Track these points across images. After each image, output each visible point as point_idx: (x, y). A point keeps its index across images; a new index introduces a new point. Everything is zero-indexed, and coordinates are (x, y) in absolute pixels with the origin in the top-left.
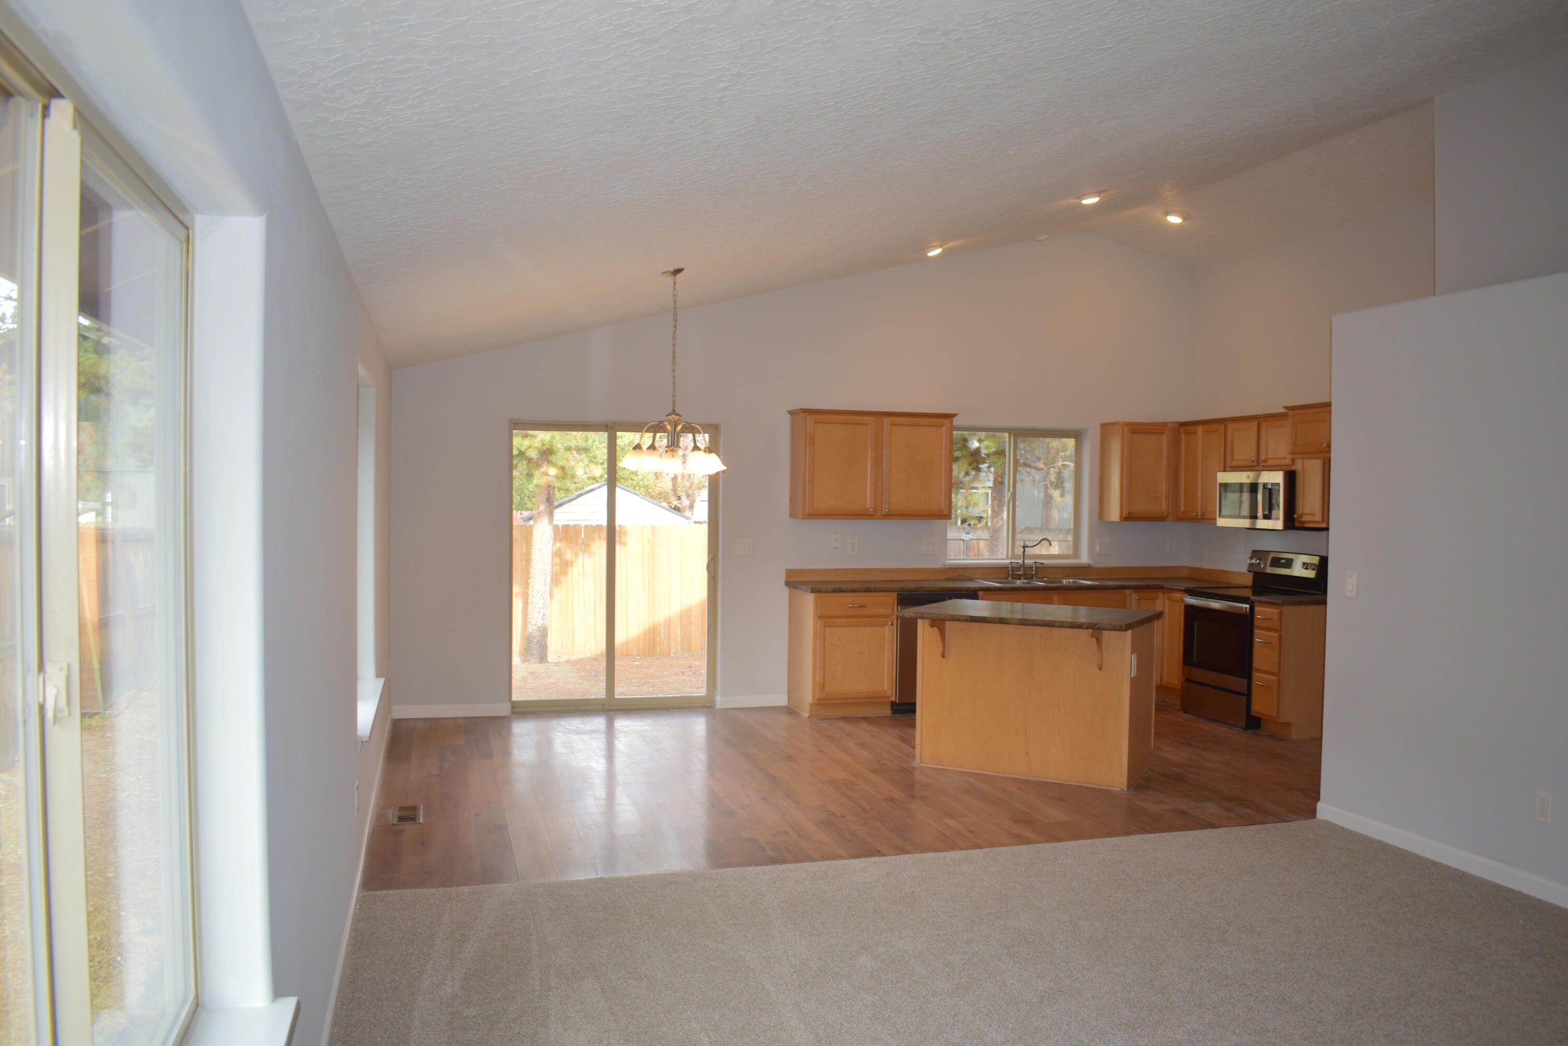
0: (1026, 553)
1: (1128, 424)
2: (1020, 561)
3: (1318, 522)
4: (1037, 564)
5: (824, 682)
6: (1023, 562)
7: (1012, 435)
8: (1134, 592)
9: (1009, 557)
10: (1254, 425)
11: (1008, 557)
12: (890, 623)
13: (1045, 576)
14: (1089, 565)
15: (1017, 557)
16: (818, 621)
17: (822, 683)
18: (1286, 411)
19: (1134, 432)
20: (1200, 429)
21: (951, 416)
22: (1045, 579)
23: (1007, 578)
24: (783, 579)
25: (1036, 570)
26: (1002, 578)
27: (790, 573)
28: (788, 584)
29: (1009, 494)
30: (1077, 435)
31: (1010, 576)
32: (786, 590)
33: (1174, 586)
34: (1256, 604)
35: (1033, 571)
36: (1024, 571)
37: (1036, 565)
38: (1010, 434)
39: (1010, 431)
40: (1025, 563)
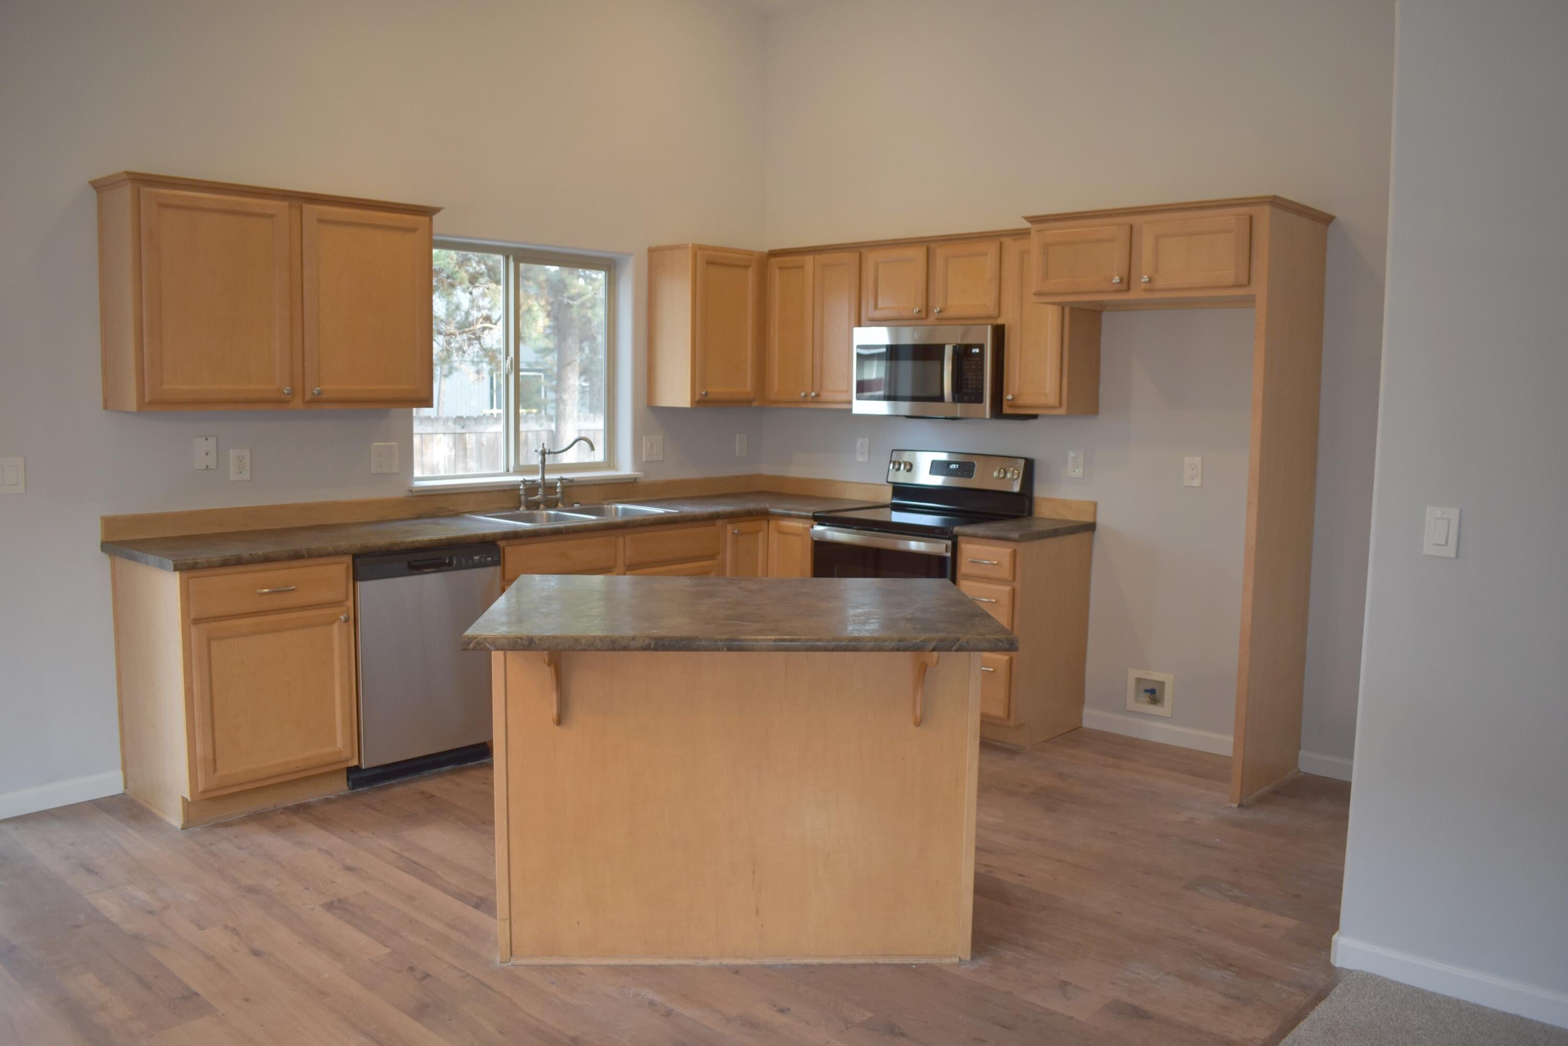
0: (547, 463)
1: (698, 249)
2: (538, 478)
3: (1054, 407)
4: (563, 481)
5: (214, 754)
6: (543, 478)
7: (511, 259)
8: (730, 523)
9: (511, 470)
10: (918, 254)
11: (508, 470)
12: (342, 618)
13: (575, 502)
14: (635, 479)
15: (531, 470)
16: (193, 628)
17: (211, 757)
18: (1027, 225)
19: (711, 263)
20: (809, 260)
21: (428, 212)
22: (576, 505)
23: (518, 508)
24: (97, 538)
25: (562, 493)
26: (508, 509)
27: (109, 523)
28: (108, 546)
29: (509, 361)
30: (609, 265)
31: (523, 504)
32: (105, 559)
33: (791, 510)
34: (960, 539)
35: (557, 493)
36: (545, 495)
37: (562, 483)
38: (507, 258)
39: (506, 252)
40: (546, 482)
